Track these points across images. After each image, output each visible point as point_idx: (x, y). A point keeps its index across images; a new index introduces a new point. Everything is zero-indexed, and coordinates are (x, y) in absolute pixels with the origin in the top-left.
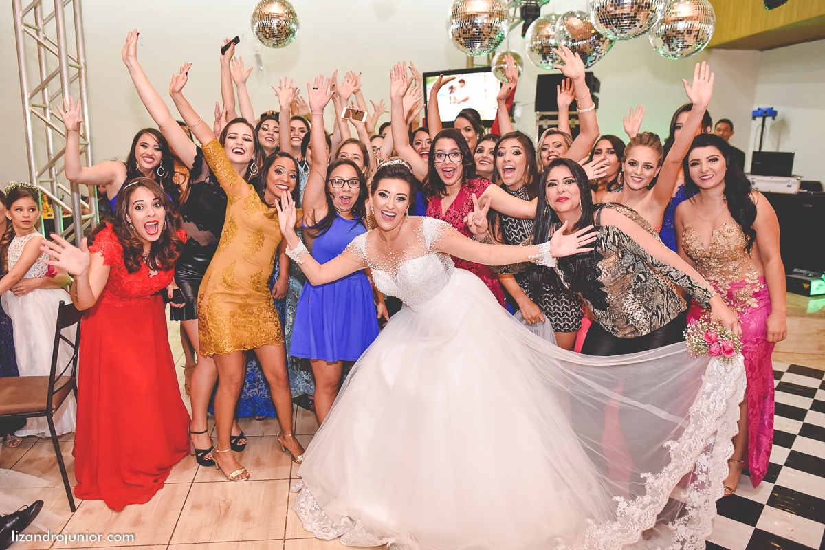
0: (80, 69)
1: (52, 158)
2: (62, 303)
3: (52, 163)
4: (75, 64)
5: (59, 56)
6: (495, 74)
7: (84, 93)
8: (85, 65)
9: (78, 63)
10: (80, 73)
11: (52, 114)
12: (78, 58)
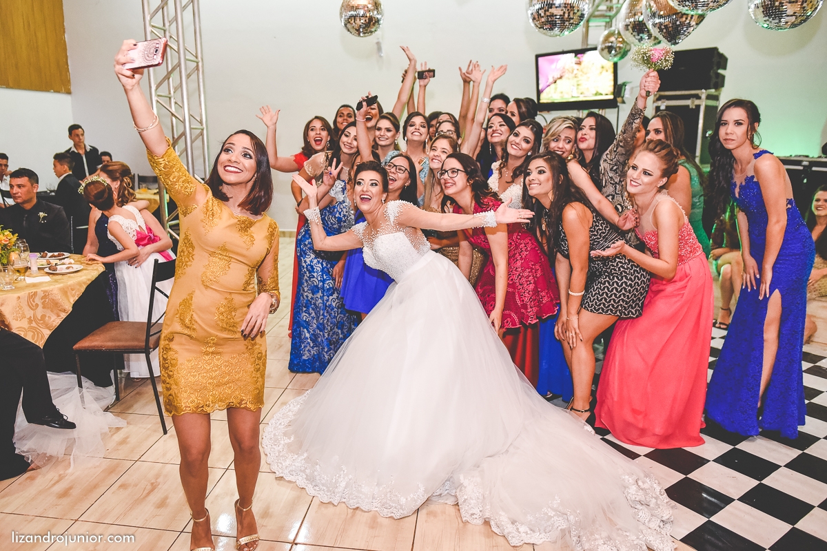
0: (197, 63)
1: (176, 137)
2: (156, 261)
3: (175, 142)
4: (194, 59)
5: (178, 52)
6: (601, 54)
7: (201, 84)
8: (202, 59)
9: (197, 57)
10: (197, 66)
11: (176, 103)
12: (196, 53)
